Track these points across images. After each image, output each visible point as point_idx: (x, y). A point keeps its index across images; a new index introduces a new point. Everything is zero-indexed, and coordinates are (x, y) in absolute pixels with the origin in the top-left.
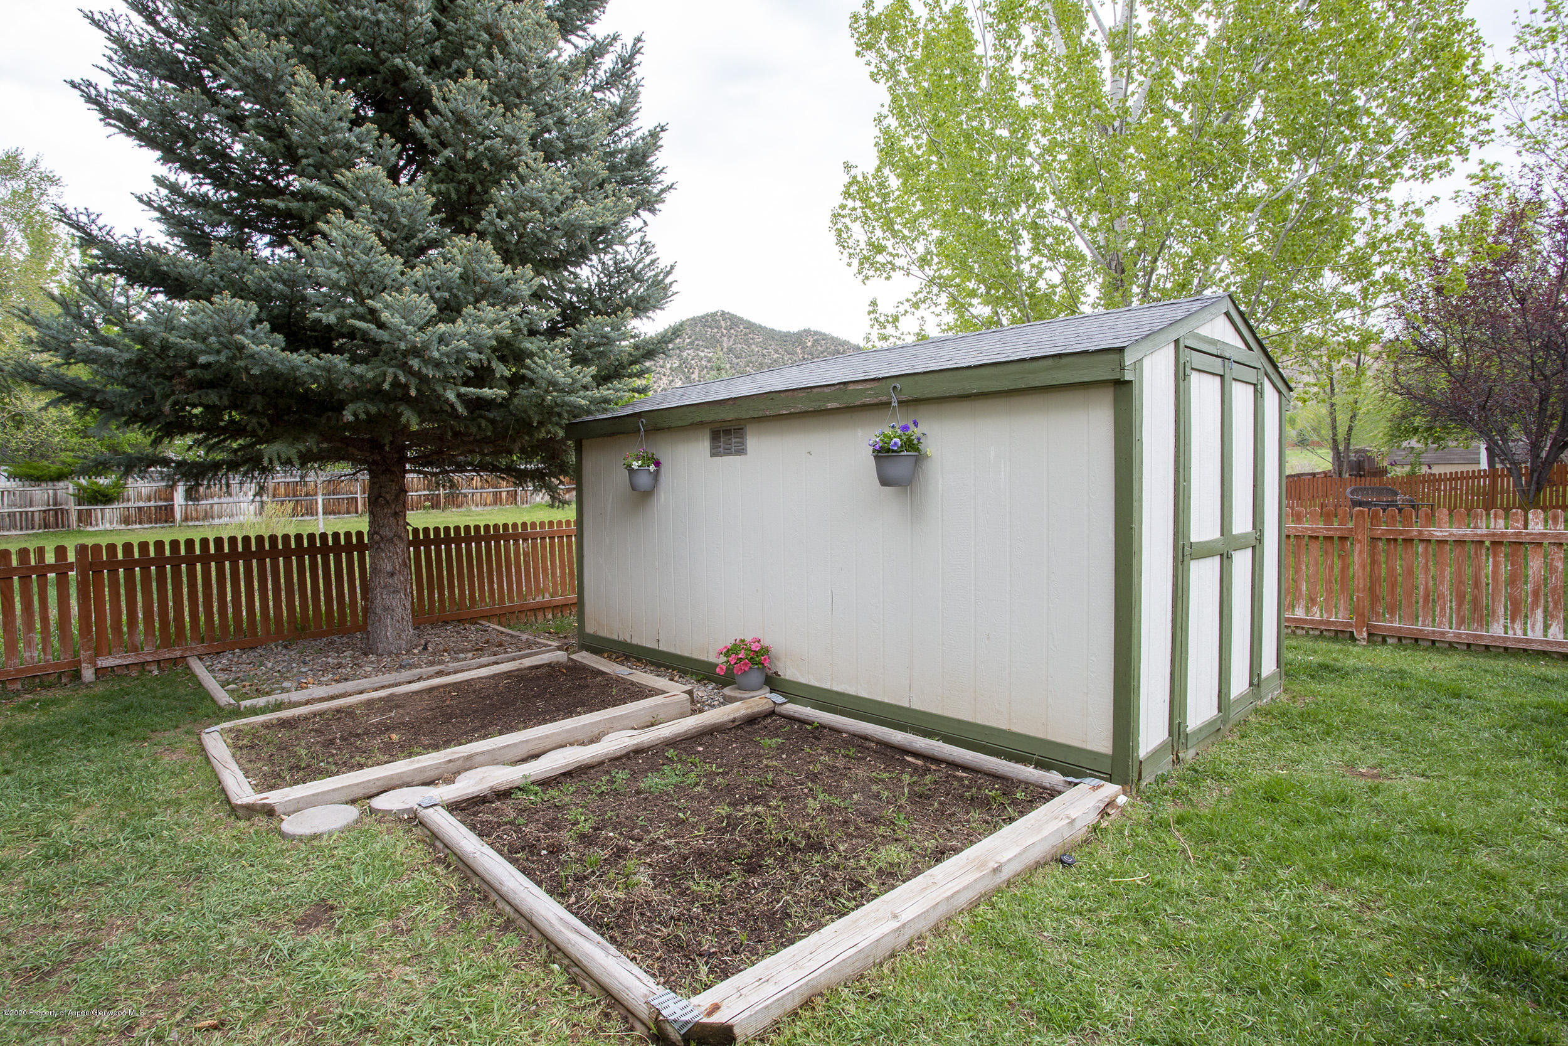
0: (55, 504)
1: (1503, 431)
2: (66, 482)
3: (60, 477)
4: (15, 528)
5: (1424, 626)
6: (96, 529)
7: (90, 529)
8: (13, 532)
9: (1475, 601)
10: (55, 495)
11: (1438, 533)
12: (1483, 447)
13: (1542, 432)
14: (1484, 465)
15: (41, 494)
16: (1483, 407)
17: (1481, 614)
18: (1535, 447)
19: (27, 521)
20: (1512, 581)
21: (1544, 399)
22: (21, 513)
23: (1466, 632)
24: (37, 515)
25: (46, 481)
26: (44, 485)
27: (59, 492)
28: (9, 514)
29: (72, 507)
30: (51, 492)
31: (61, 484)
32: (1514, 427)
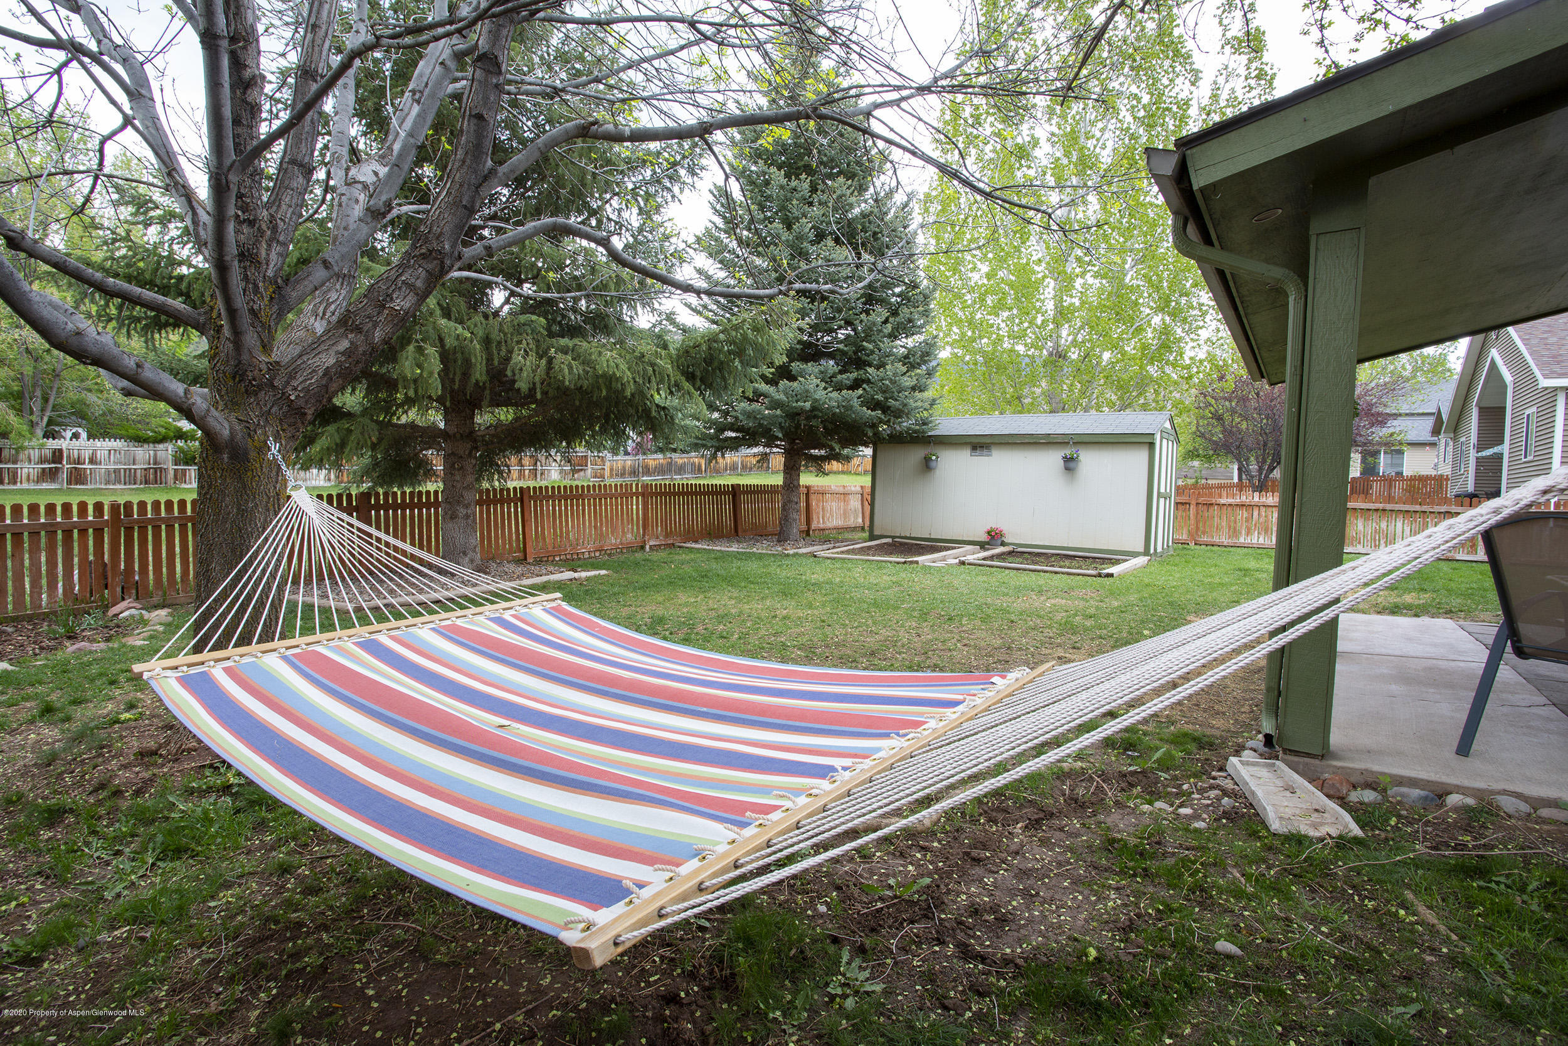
0: (155, 463)
1: (1247, 460)
2: (166, 445)
3: (163, 440)
4: (120, 483)
5: (1216, 540)
6: (189, 486)
7: (184, 486)
8: (118, 486)
9: (1235, 528)
10: (155, 455)
11: (1222, 501)
12: (1236, 467)
13: (1264, 461)
14: (1236, 480)
15: (143, 454)
16: (1238, 447)
17: (1235, 533)
18: (1260, 470)
19: (130, 477)
20: (1247, 520)
21: (1265, 445)
22: (125, 470)
23: (1230, 541)
24: (139, 472)
25: (148, 443)
26: (146, 446)
27: (159, 453)
28: (115, 471)
29: (171, 467)
30: (152, 453)
31: (161, 446)
32: (1252, 459)
